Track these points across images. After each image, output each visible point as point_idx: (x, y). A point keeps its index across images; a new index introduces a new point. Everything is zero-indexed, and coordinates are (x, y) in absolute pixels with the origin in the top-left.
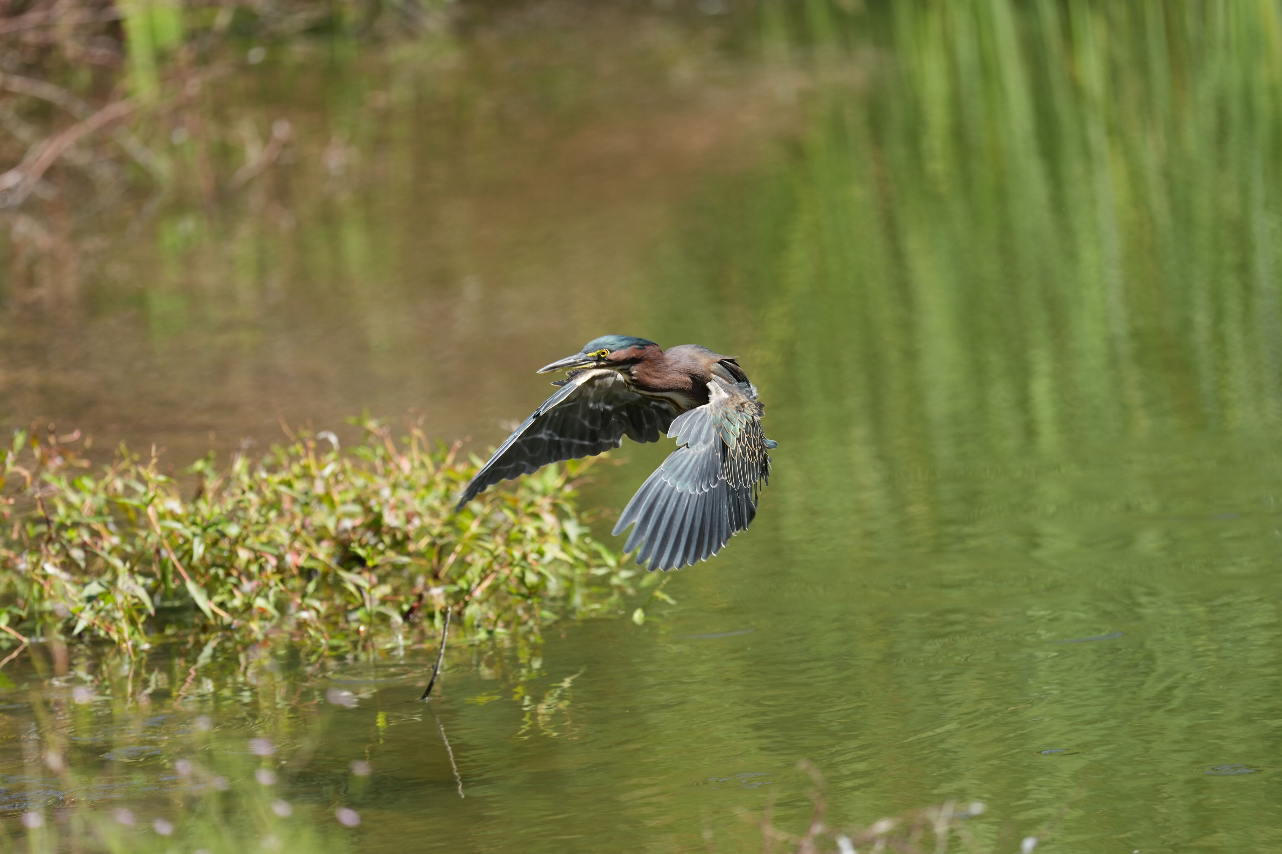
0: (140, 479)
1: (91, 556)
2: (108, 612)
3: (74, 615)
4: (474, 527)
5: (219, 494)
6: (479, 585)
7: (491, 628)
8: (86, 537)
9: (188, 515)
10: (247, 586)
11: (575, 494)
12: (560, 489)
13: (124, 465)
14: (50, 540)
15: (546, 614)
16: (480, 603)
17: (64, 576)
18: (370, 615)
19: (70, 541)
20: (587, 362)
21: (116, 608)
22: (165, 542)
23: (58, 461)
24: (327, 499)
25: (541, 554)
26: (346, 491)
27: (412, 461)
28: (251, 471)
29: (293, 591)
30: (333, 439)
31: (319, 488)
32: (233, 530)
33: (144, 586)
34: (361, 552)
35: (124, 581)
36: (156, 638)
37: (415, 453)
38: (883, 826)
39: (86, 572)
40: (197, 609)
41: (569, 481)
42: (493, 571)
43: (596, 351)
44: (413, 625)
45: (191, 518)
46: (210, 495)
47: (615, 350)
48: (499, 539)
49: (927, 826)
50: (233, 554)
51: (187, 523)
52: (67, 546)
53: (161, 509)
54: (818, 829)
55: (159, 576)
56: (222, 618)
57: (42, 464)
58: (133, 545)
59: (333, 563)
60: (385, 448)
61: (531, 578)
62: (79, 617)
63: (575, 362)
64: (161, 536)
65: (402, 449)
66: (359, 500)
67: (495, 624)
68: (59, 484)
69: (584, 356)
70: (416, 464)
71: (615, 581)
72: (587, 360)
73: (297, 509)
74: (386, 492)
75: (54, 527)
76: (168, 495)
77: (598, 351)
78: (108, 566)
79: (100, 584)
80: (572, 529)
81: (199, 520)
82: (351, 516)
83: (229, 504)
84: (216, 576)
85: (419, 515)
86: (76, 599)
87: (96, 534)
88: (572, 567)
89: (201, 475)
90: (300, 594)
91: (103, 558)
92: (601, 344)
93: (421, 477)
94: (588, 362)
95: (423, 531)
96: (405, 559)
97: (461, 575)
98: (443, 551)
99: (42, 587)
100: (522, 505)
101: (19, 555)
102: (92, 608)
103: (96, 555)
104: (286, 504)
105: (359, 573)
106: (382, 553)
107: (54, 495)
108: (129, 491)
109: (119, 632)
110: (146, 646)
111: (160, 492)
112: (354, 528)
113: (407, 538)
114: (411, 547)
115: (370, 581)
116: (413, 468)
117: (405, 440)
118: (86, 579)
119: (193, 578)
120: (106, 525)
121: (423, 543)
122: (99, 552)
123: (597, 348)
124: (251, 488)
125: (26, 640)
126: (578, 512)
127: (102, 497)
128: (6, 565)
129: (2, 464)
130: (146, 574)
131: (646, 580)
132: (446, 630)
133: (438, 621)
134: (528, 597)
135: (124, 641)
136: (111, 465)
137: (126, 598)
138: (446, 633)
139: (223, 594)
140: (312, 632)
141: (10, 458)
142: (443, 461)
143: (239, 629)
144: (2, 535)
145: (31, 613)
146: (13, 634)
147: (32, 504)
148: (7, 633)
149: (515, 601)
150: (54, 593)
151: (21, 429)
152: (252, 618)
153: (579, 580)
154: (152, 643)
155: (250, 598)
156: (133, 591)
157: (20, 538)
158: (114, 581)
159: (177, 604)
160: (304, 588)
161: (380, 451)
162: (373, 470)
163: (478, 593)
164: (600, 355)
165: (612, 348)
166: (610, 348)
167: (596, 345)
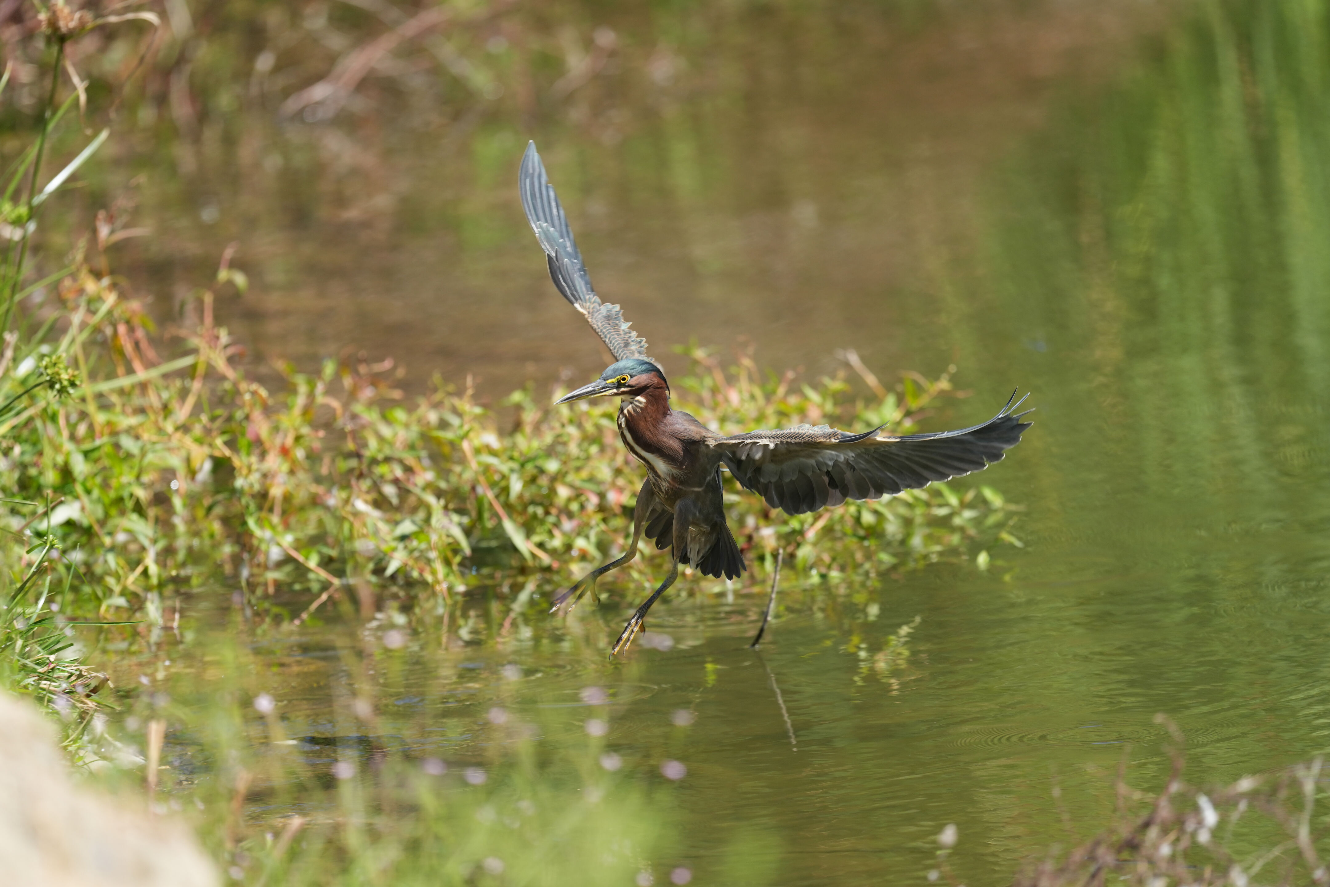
0: (455, 410)
1: (404, 492)
2: (421, 551)
3: (385, 554)
5: (537, 429)
6: (812, 525)
7: (823, 570)
8: (399, 472)
9: (505, 450)
10: (567, 525)
11: (915, 428)
12: (899, 423)
13: (438, 396)
14: (361, 476)
15: (884, 557)
16: (814, 544)
17: (374, 514)
19: (382, 477)
20: (606, 389)
21: (430, 548)
22: (482, 479)
23: (368, 393)
27: (740, 392)
29: (616, 531)
32: (552, 466)
33: (460, 524)
35: (439, 519)
36: (473, 578)
37: (744, 384)
38: (1246, 784)
39: (398, 509)
40: (515, 549)
41: (908, 414)
43: (616, 377)
45: (509, 453)
46: (528, 429)
47: (636, 374)
49: (1295, 784)
50: (553, 491)
51: (505, 457)
52: (378, 482)
53: (477, 442)
54: (1175, 787)
55: (474, 514)
56: (540, 559)
57: (352, 396)
58: (447, 481)
60: (714, 379)
61: (867, 517)
62: (391, 557)
63: (594, 390)
64: (476, 473)
65: (731, 380)
67: (829, 567)
68: (370, 416)
69: (603, 383)
70: (746, 395)
71: (957, 521)
72: (607, 387)
75: (365, 462)
76: (484, 428)
77: (618, 377)
78: (422, 504)
79: (414, 522)
81: (516, 454)
83: (548, 438)
84: (535, 516)
86: (388, 538)
87: (408, 470)
88: (912, 507)
89: (519, 408)
90: (622, 535)
91: (416, 495)
92: (621, 369)
93: (750, 409)
94: (608, 389)
96: (734, 499)
99: (352, 525)
101: (329, 491)
102: (406, 547)
103: (408, 492)
104: (608, 440)
107: (363, 427)
108: (443, 425)
109: (434, 573)
110: (461, 588)
111: (476, 425)
116: (742, 401)
117: (734, 370)
118: (398, 517)
119: (510, 516)
120: (419, 459)
122: (411, 487)
123: (617, 373)
124: (571, 421)
125: (336, 582)
127: (415, 429)
128: (315, 502)
129: (311, 395)
130: (461, 511)
131: (992, 520)
132: (778, 573)
133: (769, 564)
134: (863, 538)
135: (438, 582)
136: (424, 394)
137: (440, 537)
138: (778, 577)
139: (540, 533)
140: (635, 575)
141: (320, 387)
142: (774, 392)
143: (558, 572)
144: (310, 470)
145: (342, 552)
146: (323, 574)
147: (342, 435)
148: (316, 573)
149: (851, 542)
150: (365, 531)
151: (330, 356)
152: (572, 559)
153: (919, 520)
154: (467, 585)
155: (570, 537)
156: (448, 531)
157: (330, 474)
158: (428, 520)
159: (494, 544)
160: (627, 528)
161: (708, 381)
162: (700, 402)
163: (810, 535)
164: (620, 381)
165: (633, 373)
166: (630, 372)
167: (615, 371)
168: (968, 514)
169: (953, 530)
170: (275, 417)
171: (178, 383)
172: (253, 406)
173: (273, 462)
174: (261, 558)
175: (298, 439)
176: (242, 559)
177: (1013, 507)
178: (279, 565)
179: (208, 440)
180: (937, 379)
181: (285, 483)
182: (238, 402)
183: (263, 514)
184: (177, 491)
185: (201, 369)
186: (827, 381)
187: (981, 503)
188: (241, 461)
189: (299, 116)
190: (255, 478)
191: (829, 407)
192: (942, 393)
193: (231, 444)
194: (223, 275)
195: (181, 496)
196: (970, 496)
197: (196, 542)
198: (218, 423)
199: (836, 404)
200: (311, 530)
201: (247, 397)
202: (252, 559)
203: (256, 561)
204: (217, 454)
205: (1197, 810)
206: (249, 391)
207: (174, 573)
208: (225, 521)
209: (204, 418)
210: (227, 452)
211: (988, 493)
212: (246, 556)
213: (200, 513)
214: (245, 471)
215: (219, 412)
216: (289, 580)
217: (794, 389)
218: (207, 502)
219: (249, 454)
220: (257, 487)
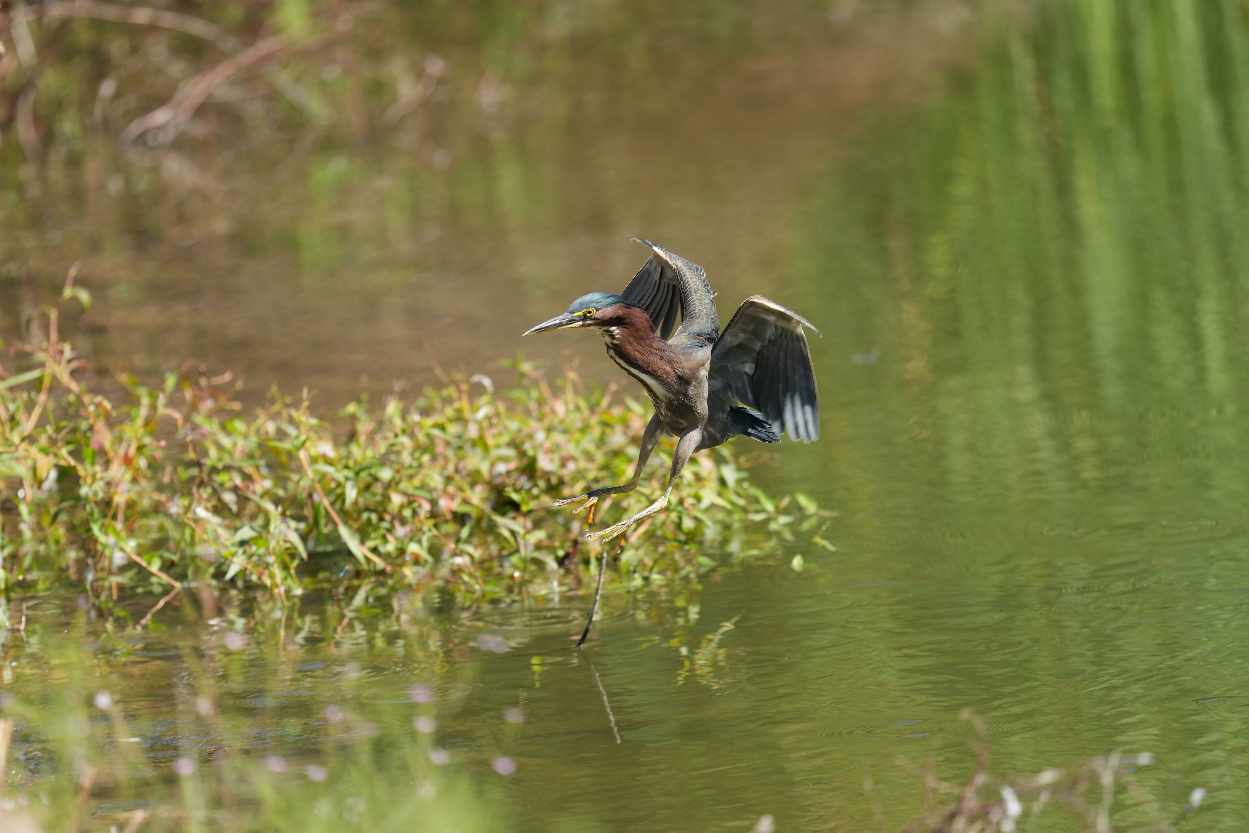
0: (292, 421)
1: (243, 500)
2: (260, 556)
3: (226, 559)
5: (371, 438)
7: (646, 574)
8: (238, 480)
9: (341, 458)
10: (400, 531)
13: (276, 408)
14: (202, 484)
15: (703, 560)
16: (637, 549)
17: (216, 520)
18: (524, 561)
19: (222, 485)
20: (573, 322)
21: (268, 554)
22: (318, 487)
23: (208, 404)
24: (480, 442)
25: (698, 499)
26: (500, 434)
27: (566, 403)
28: (404, 415)
29: (447, 536)
30: (487, 382)
31: (473, 431)
32: (386, 474)
33: (297, 530)
34: (515, 497)
35: (277, 525)
36: (309, 583)
37: (570, 395)
38: (1047, 777)
39: (237, 516)
40: (350, 554)
43: (582, 311)
44: (568, 572)
45: (344, 462)
46: (362, 439)
47: (601, 308)
49: (1094, 778)
50: (386, 498)
51: (340, 467)
52: (219, 489)
53: (313, 452)
54: (981, 779)
55: (311, 521)
56: (375, 563)
57: (194, 407)
58: (285, 489)
59: (487, 508)
60: (540, 392)
61: (688, 524)
62: (232, 562)
63: (561, 323)
64: (313, 481)
65: (557, 392)
66: (514, 444)
67: (651, 570)
68: (211, 426)
69: (570, 316)
70: (571, 407)
71: (773, 526)
72: (573, 320)
73: (450, 453)
74: (540, 436)
75: (206, 470)
76: (320, 438)
77: (585, 310)
78: (260, 509)
79: (252, 528)
80: (730, 474)
81: (351, 463)
82: (504, 459)
83: (382, 448)
84: (369, 521)
85: (574, 459)
86: (228, 543)
87: (248, 478)
88: (729, 512)
89: (353, 418)
90: (453, 540)
91: (255, 502)
92: (587, 303)
93: (576, 420)
94: (575, 321)
95: (579, 475)
99: (193, 531)
101: (171, 499)
102: (244, 553)
103: (247, 499)
104: (440, 448)
105: (514, 518)
106: (536, 497)
107: (205, 438)
108: (281, 435)
109: (272, 577)
110: (299, 591)
111: (312, 435)
112: (508, 473)
113: (561, 482)
114: (566, 491)
115: (524, 527)
116: (567, 411)
117: (559, 382)
118: (238, 523)
119: (345, 523)
120: (258, 468)
121: (579, 487)
122: (250, 495)
123: (583, 307)
124: (404, 431)
125: (178, 585)
126: (737, 456)
127: (254, 440)
128: (157, 509)
129: (153, 407)
130: (299, 518)
131: (806, 526)
132: (602, 576)
133: (593, 567)
134: (685, 543)
135: (277, 586)
136: (263, 407)
137: (278, 543)
138: (602, 580)
139: (376, 538)
140: (466, 578)
141: (162, 399)
142: (598, 404)
143: (391, 576)
144: (154, 478)
145: (183, 558)
146: (165, 578)
147: (183, 446)
148: (159, 577)
149: (671, 546)
150: (205, 537)
151: (172, 370)
152: (404, 564)
153: (736, 525)
154: (305, 588)
155: (403, 543)
156: (285, 536)
157: (172, 481)
158: (266, 525)
159: (330, 548)
160: (458, 533)
161: (535, 394)
162: (527, 413)
163: (634, 539)
164: (586, 314)
165: (598, 306)
166: (596, 306)
167: (581, 304)
168: (783, 519)
169: (769, 535)
170: (117, 429)
171: (25, 396)
172: (97, 416)
173: (117, 471)
174: (106, 563)
175: (140, 448)
176: (87, 564)
177: (826, 513)
178: (123, 569)
179: (54, 450)
181: (128, 491)
182: (82, 412)
183: (107, 521)
184: (24, 498)
185: (47, 382)
187: (795, 509)
188: (86, 470)
189: (141, 140)
190: (99, 486)
193: (76, 454)
194: (68, 292)
195: (28, 505)
196: (785, 501)
197: (42, 548)
198: (63, 433)
200: (155, 534)
201: (92, 408)
202: (95, 564)
203: (100, 565)
204: (62, 463)
205: (1001, 802)
206: (93, 403)
207: (21, 578)
208: (71, 528)
209: (50, 429)
210: (73, 462)
211: (803, 500)
212: (90, 561)
213: (46, 521)
214: (89, 480)
215: (63, 423)
216: (131, 584)
217: (618, 401)
218: (53, 510)
219: (93, 464)
220: (101, 495)
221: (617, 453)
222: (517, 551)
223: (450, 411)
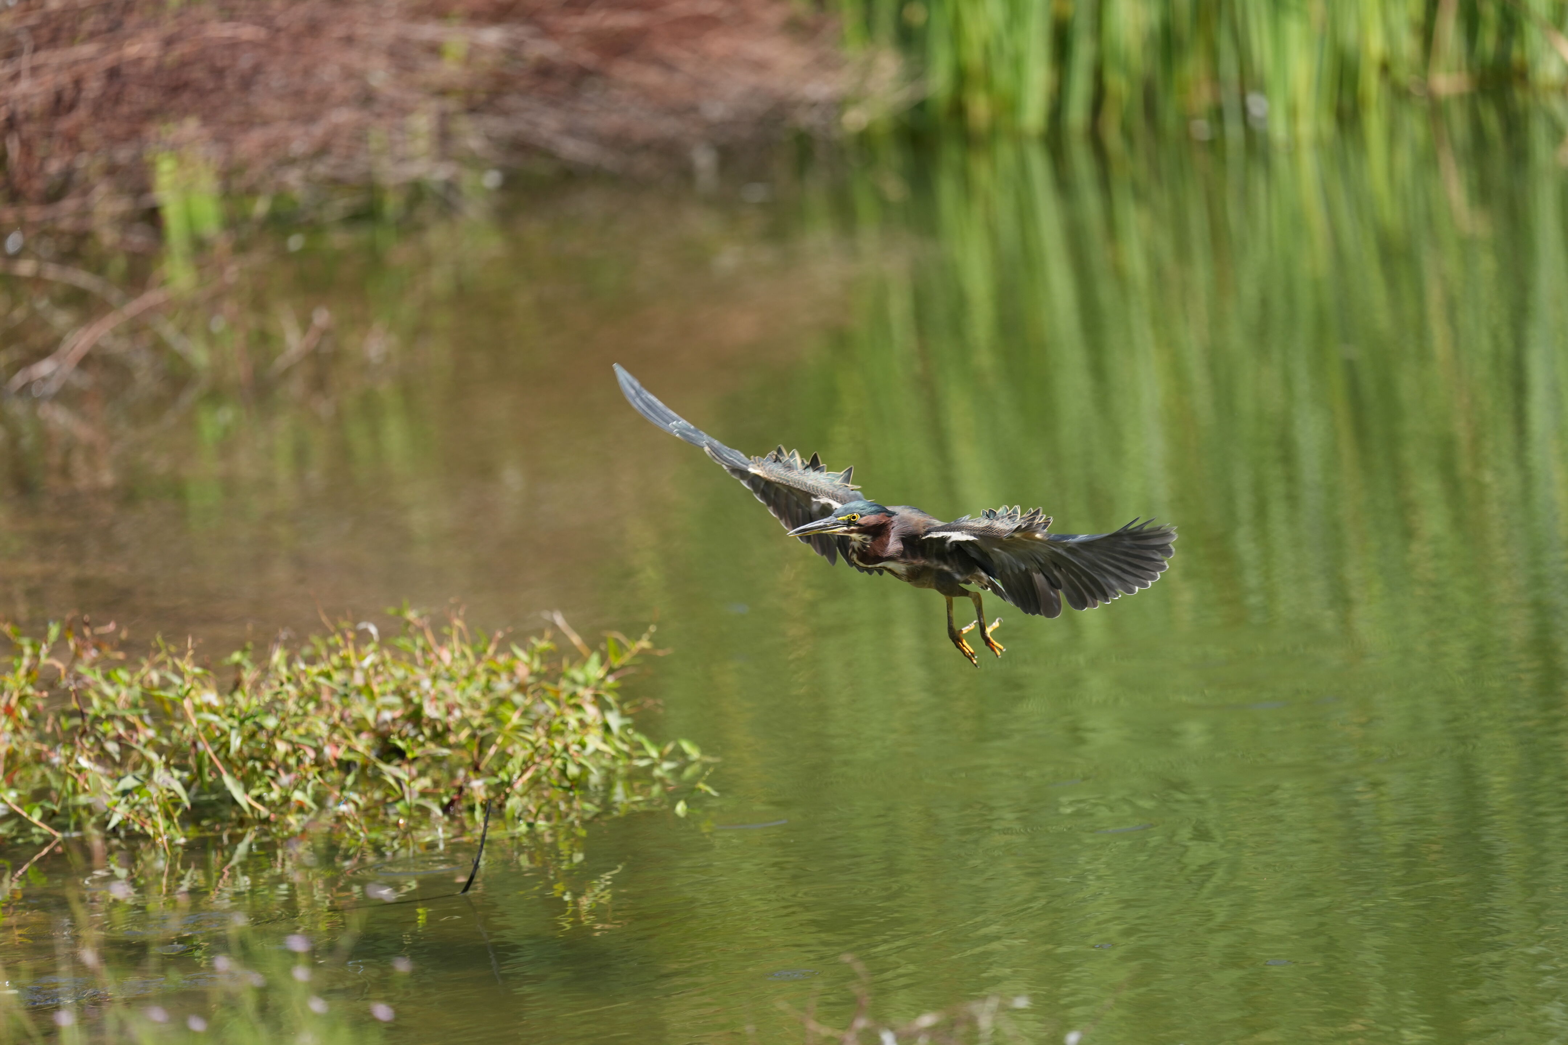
0: (180, 673)
1: (126, 748)
2: (143, 806)
3: (109, 809)
4: (515, 719)
5: (256, 687)
6: (520, 777)
7: (531, 820)
8: (121, 730)
9: (226, 706)
10: (285, 779)
11: (617, 685)
12: (602, 680)
13: (160, 657)
14: (84, 733)
15: (588, 807)
16: (521, 795)
17: (98, 769)
18: (409, 808)
19: (104, 734)
20: (837, 526)
21: (151, 802)
22: (202, 735)
23: (93, 654)
24: (366, 690)
25: (583, 746)
26: (386, 682)
27: (452, 651)
28: (290, 662)
29: (332, 784)
30: (373, 630)
31: (358, 680)
32: (271, 723)
33: (180, 779)
34: (400, 744)
35: (160, 775)
36: (192, 832)
37: (455, 644)
38: (927, 1020)
39: (121, 765)
40: (234, 802)
41: (611, 671)
42: (534, 763)
43: (847, 515)
44: (453, 818)
45: (228, 710)
46: (247, 687)
47: (866, 514)
48: (540, 731)
49: (972, 1021)
50: (271, 746)
51: (224, 715)
52: (102, 739)
53: (197, 701)
54: (861, 1023)
55: (194, 770)
56: (259, 811)
57: (77, 657)
58: (169, 738)
59: (372, 756)
60: (425, 639)
61: (573, 770)
62: (114, 812)
63: (825, 526)
64: (197, 729)
65: (442, 640)
66: (400, 692)
67: (536, 817)
68: (94, 676)
69: (835, 520)
70: (457, 655)
71: (657, 772)
72: (838, 524)
73: (335, 701)
74: (426, 684)
75: (88, 720)
76: (204, 686)
77: (849, 515)
78: (144, 759)
79: (135, 778)
80: (614, 720)
81: (236, 712)
82: (391, 707)
83: (267, 696)
84: (254, 769)
85: (460, 706)
86: (111, 793)
87: (131, 727)
88: (614, 758)
89: (238, 667)
90: (338, 787)
91: (139, 751)
92: (852, 508)
93: (462, 668)
95: (464, 722)
96: (446, 751)
97: (502, 767)
98: (484, 744)
99: (76, 780)
100: (564, 696)
101: (53, 749)
102: (127, 802)
103: (131, 748)
104: (325, 696)
105: (399, 766)
106: (422, 745)
107: (88, 688)
108: (166, 684)
109: (154, 826)
110: (182, 841)
111: (196, 684)
112: (394, 720)
113: (447, 729)
114: (452, 739)
115: (410, 774)
116: (453, 659)
117: (446, 631)
118: (121, 773)
119: (230, 772)
120: (141, 717)
121: (465, 734)
122: (134, 745)
123: (848, 512)
124: (289, 680)
125: (59, 835)
126: (620, 702)
127: (137, 689)
128: (39, 759)
129: (36, 656)
130: (182, 768)
131: (689, 772)
132: (488, 823)
133: (479, 815)
134: (570, 789)
135: (158, 834)
136: (147, 656)
137: (161, 792)
138: (488, 827)
139: (260, 787)
140: (350, 825)
141: (44, 650)
142: (485, 651)
143: (276, 823)
144: (35, 728)
145: (64, 808)
146: (46, 829)
147: (66, 695)
148: (40, 828)
149: (556, 795)
150: (88, 787)
151: (55, 620)
152: (289, 811)
153: (620, 772)
154: (187, 837)
155: (287, 791)
156: (169, 785)
157: (54, 731)
158: (149, 775)
159: (213, 797)
160: (343, 781)
161: (420, 641)
162: (413, 661)
163: (518, 786)
164: (850, 519)
165: (863, 513)
166: (860, 512)
167: (846, 509)
168: (667, 765)
169: (654, 781)
175: (22, 699)
177: (709, 759)
178: (3, 820)
180: (638, 639)
181: (9, 742)
186: (534, 640)
187: (679, 755)
189: (25, 391)
191: (536, 665)
192: (642, 652)
196: (670, 747)
199: (542, 662)
200: (36, 785)
211: (686, 746)
216: (12, 834)
217: (503, 647)
221: (502, 701)
222: (403, 798)
223: (335, 660)
